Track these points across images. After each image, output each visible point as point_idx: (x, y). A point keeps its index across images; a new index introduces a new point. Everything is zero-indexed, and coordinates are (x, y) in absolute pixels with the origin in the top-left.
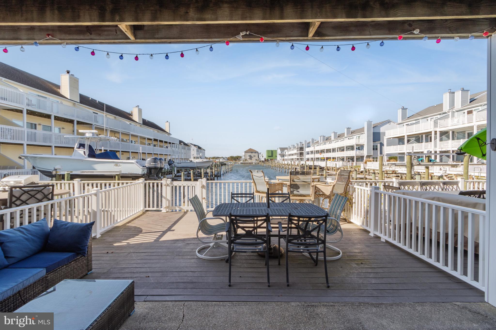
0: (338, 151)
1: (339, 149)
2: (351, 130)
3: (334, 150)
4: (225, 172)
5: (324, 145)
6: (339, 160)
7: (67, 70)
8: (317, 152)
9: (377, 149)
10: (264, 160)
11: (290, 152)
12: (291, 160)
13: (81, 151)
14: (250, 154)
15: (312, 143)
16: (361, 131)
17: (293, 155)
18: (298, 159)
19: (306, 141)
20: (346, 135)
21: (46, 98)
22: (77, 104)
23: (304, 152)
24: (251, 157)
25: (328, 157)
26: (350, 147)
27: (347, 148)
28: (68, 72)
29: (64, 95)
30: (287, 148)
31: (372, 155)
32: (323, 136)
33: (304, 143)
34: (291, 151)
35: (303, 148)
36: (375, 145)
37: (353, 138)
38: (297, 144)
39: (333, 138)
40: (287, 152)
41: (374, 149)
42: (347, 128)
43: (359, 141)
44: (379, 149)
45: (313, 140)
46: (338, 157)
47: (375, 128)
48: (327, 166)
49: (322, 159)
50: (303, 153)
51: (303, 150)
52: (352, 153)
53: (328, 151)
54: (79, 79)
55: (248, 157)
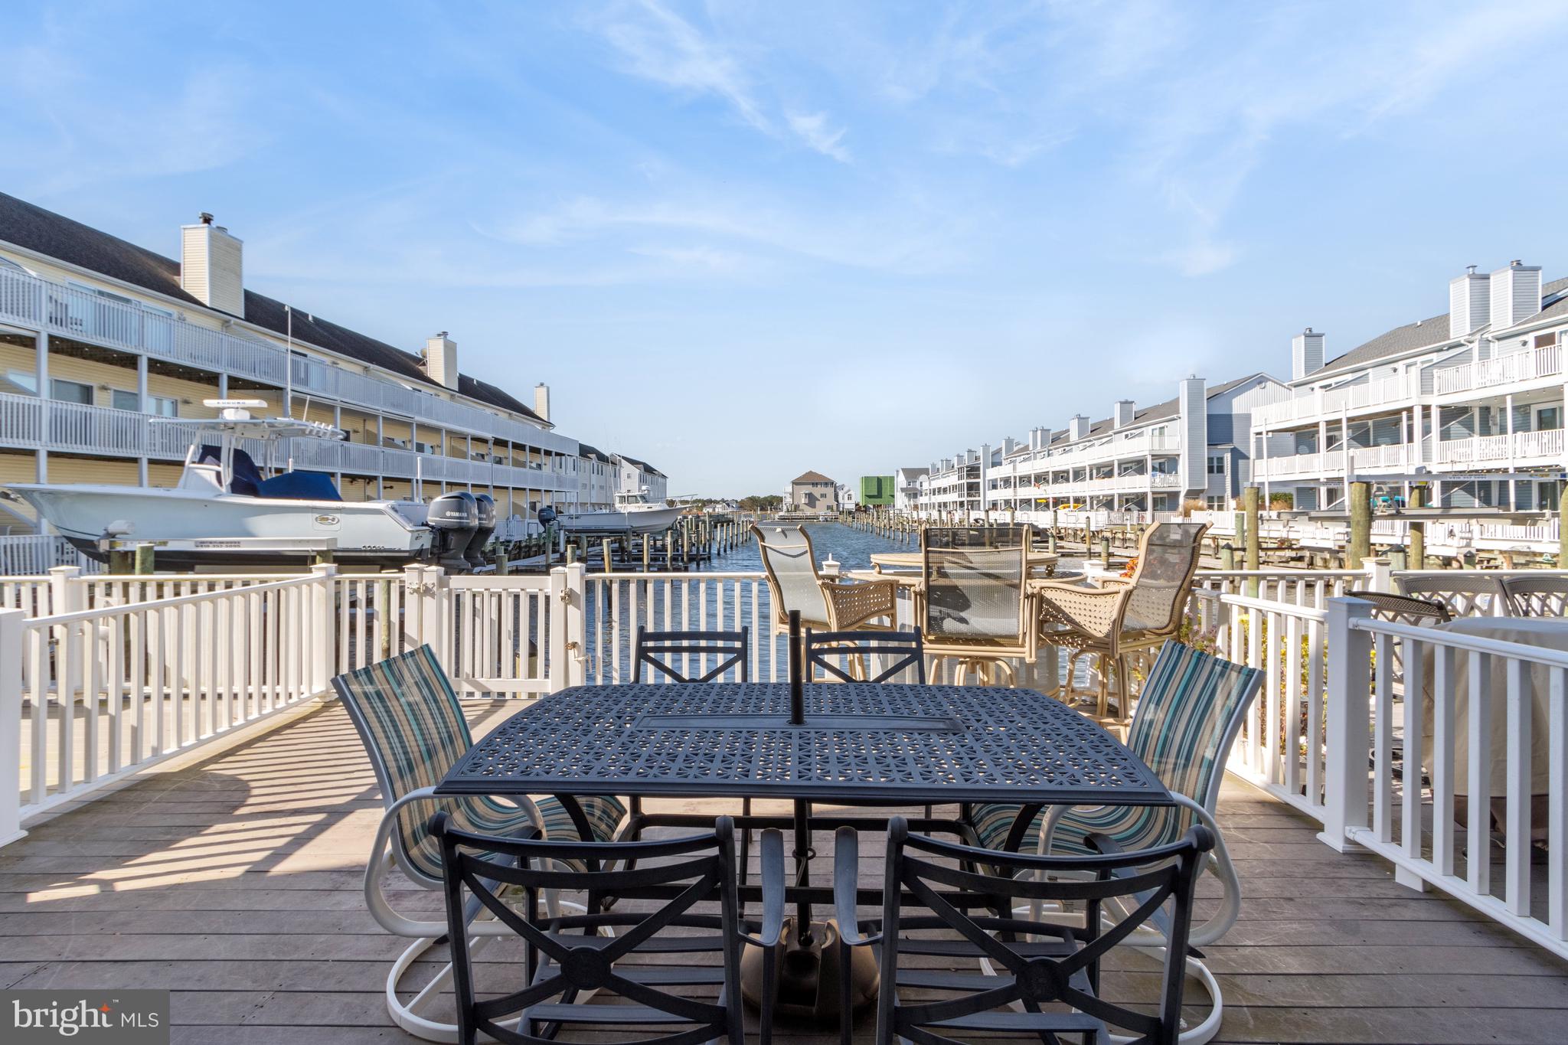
0: (1091, 478)
1: (1094, 472)
2: (1135, 408)
3: (1078, 474)
4: (725, 546)
5: (1047, 459)
6: (1095, 507)
7: (203, 214)
8: (1025, 480)
9: (1221, 470)
10: (852, 507)
11: (936, 484)
12: (940, 506)
13: (207, 472)
14: (808, 489)
15: (1006, 452)
16: (1167, 410)
17: (945, 490)
18: (962, 504)
19: (986, 447)
20: (1117, 426)
21: (128, 301)
22: (235, 324)
23: (981, 480)
24: (812, 500)
25: (1059, 498)
26: (1132, 462)
27: (1123, 466)
28: (207, 220)
29: (192, 294)
30: (928, 469)
31: (1206, 487)
32: (1043, 430)
33: (980, 453)
34: (938, 478)
35: (978, 469)
36: (1216, 455)
37: (1141, 434)
38: (958, 456)
39: (1074, 436)
40: (925, 483)
41: (1211, 470)
42: (1121, 403)
43: (1161, 443)
44: (1229, 468)
45: (1009, 442)
46: (1092, 498)
47: (1216, 402)
48: (1058, 525)
49: (1040, 504)
50: (978, 483)
51: (978, 476)
52: (1141, 484)
53: (1060, 476)
54: (242, 242)
55: (803, 500)
